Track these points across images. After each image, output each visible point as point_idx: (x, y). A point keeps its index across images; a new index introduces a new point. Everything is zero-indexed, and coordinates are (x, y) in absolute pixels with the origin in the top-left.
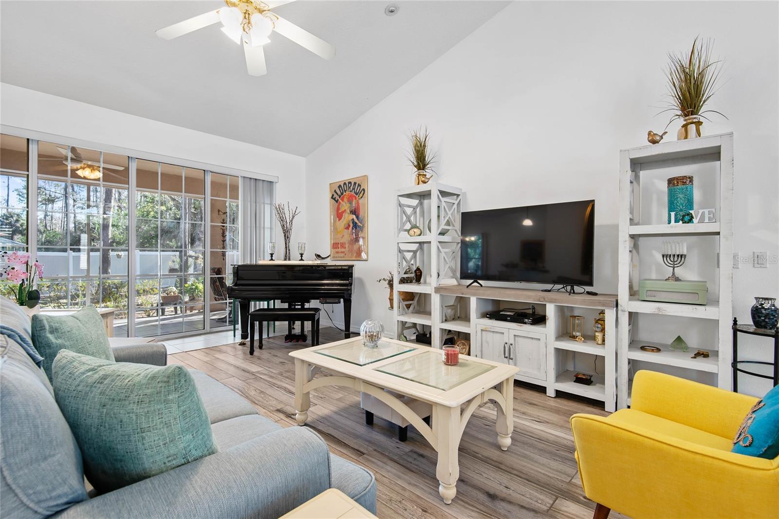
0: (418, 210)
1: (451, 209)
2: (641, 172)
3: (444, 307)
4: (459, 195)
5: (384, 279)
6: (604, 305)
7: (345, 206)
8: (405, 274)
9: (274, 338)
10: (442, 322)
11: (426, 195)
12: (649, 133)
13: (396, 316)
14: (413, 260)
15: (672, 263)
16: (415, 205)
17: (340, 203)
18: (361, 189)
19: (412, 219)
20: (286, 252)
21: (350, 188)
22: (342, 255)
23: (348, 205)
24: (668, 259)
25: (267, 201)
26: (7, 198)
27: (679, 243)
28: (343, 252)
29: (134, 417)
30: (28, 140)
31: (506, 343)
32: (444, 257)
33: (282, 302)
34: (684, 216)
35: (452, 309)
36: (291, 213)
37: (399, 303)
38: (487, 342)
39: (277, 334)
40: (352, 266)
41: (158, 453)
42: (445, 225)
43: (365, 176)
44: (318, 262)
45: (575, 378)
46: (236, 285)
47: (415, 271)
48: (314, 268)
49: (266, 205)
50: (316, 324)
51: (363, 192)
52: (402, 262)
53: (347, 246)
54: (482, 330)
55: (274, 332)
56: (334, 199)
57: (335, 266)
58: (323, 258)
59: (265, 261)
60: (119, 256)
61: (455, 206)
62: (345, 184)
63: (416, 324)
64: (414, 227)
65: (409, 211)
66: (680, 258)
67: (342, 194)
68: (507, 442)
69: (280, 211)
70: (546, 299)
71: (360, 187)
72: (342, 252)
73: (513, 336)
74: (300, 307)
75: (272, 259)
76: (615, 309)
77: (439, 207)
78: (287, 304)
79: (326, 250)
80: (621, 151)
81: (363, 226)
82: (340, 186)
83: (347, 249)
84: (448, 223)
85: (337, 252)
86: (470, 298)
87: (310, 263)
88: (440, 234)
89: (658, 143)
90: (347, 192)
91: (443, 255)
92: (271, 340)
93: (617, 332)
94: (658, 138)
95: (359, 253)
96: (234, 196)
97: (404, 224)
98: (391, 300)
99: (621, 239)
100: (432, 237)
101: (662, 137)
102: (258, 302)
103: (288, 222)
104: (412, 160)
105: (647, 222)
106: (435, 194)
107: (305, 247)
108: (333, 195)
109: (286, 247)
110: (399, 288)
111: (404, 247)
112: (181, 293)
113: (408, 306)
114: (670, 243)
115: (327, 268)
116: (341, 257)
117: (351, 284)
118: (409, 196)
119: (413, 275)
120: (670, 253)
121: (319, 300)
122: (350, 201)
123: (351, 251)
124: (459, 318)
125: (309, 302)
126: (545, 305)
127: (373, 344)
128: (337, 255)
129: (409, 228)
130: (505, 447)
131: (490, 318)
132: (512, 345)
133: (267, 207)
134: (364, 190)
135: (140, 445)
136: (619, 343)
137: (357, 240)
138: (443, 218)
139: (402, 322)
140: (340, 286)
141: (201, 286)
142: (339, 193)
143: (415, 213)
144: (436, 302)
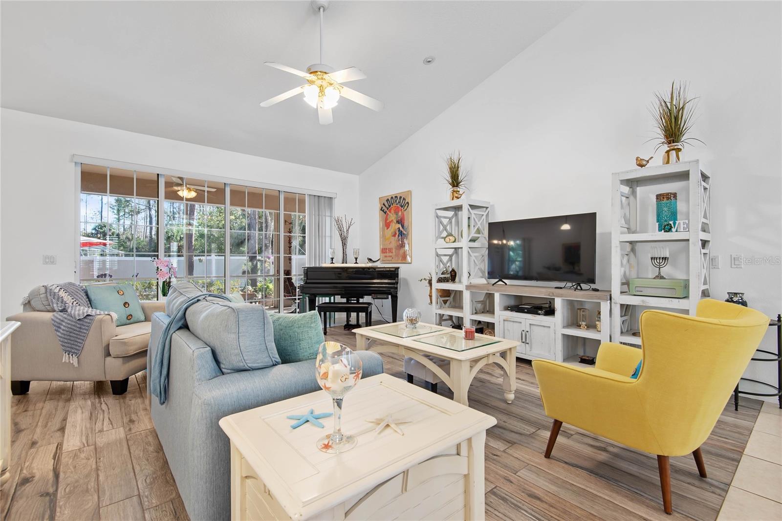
0: (453, 220)
1: (480, 220)
2: (638, 188)
3: (474, 302)
4: (488, 207)
5: (425, 279)
6: (599, 299)
7: (392, 217)
8: (442, 274)
9: (334, 327)
10: (472, 314)
11: (458, 208)
12: (637, 159)
13: (435, 310)
14: (449, 263)
15: (658, 264)
16: (451, 216)
17: (388, 214)
18: (406, 202)
19: (448, 228)
20: (344, 256)
21: (396, 201)
22: (390, 259)
23: (395, 216)
24: (655, 261)
25: (328, 214)
26: (100, 210)
27: (663, 248)
28: (391, 256)
29: (297, 334)
30: (158, 175)
31: (524, 331)
32: (474, 260)
33: (341, 298)
34: (665, 226)
35: (482, 304)
36: (347, 223)
37: (437, 299)
38: (508, 330)
39: (336, 325)
40: (398, 268)
41: (306, 352)
42: (475, 233)
43: (409, 191)
44: (370, 265)
45: (580, 359)
46: (306, 283)
47: (451, 272)
48: (365, 269)
49: (327, 218)
50: (369, 315)
51: (407, 205)
52: (440, 264)
53: (394, 251)
54: (504, 320)
55: (334, 323)
56: (383, 211)
57: (384, 268)
58: (374, 262)
59: (327, 264)
60: (200, 261)
61: (484, 217)
62: (392, 198)
63: (452, 316)
64: (450, 235)
65: (445, 221)
66: (664, 261)
67: (390, 206)
68: (511, 396)
69: (338, 221)
70: (555, 294)
71: (405, 201)
72: (389, 256)
73: (529, 325)
74: (355, 302)
75: (332, 263)
76: (609, 302)
77: (469, 218)
78: (346, 299)
79: (376, 255)
80: (612, 174)
81: (408, 234)
82: (388, 200)
83: (394, 254)
84: (478, 231)
85: (386, 257)
86: (494, 294)
87: (363, 265)
88: (471, 241)
89: (645, 166)
90: (394, 205)
91: (473, 258)
92: (332, 329)
93: (611, 321)
94: (644, 163)
95: (404, 257)
96: (302, 210)
97: (441, 233)
98: (431, 296)
99: (613, 245)
100: (464, 243)
101: (648, 162)
102: (321, 298)
103: (345, 231)
104: (448, 179)
105: (644, 231)
106: (466, 208)
107: (359, 252)
108: (382, 207)
109: (344, 253)
110: (437, 286)
111: (440, 252)
112: (256, 291)
113: (445, 302)
114: (656, 248)
115: (377, 270)
116: (389, 261)
117: (397, 283)
118: (446, 209)
119: (449, 276)
120: (656, 256)
121: (371, 297)
122: (396, 213)
123: (397, 255)
124: (488, 311)
125: (363, 298)
126: (554, 299)
127: (413, 326)
128: (386, 259)
129: (445, 236)
130: (510, 401)
131: (512, 310)
132: (528, 332)
133: (328, 219)
134: (408, 203)
135: (298, 347)
136: (613, 330)
137: (402, 246)
138: (473, 226)
139: (440, 314)
140: (389, 285)
141: (271, 286)
142: (387, 206)
143: (451, 223)
144: (467, 297)
